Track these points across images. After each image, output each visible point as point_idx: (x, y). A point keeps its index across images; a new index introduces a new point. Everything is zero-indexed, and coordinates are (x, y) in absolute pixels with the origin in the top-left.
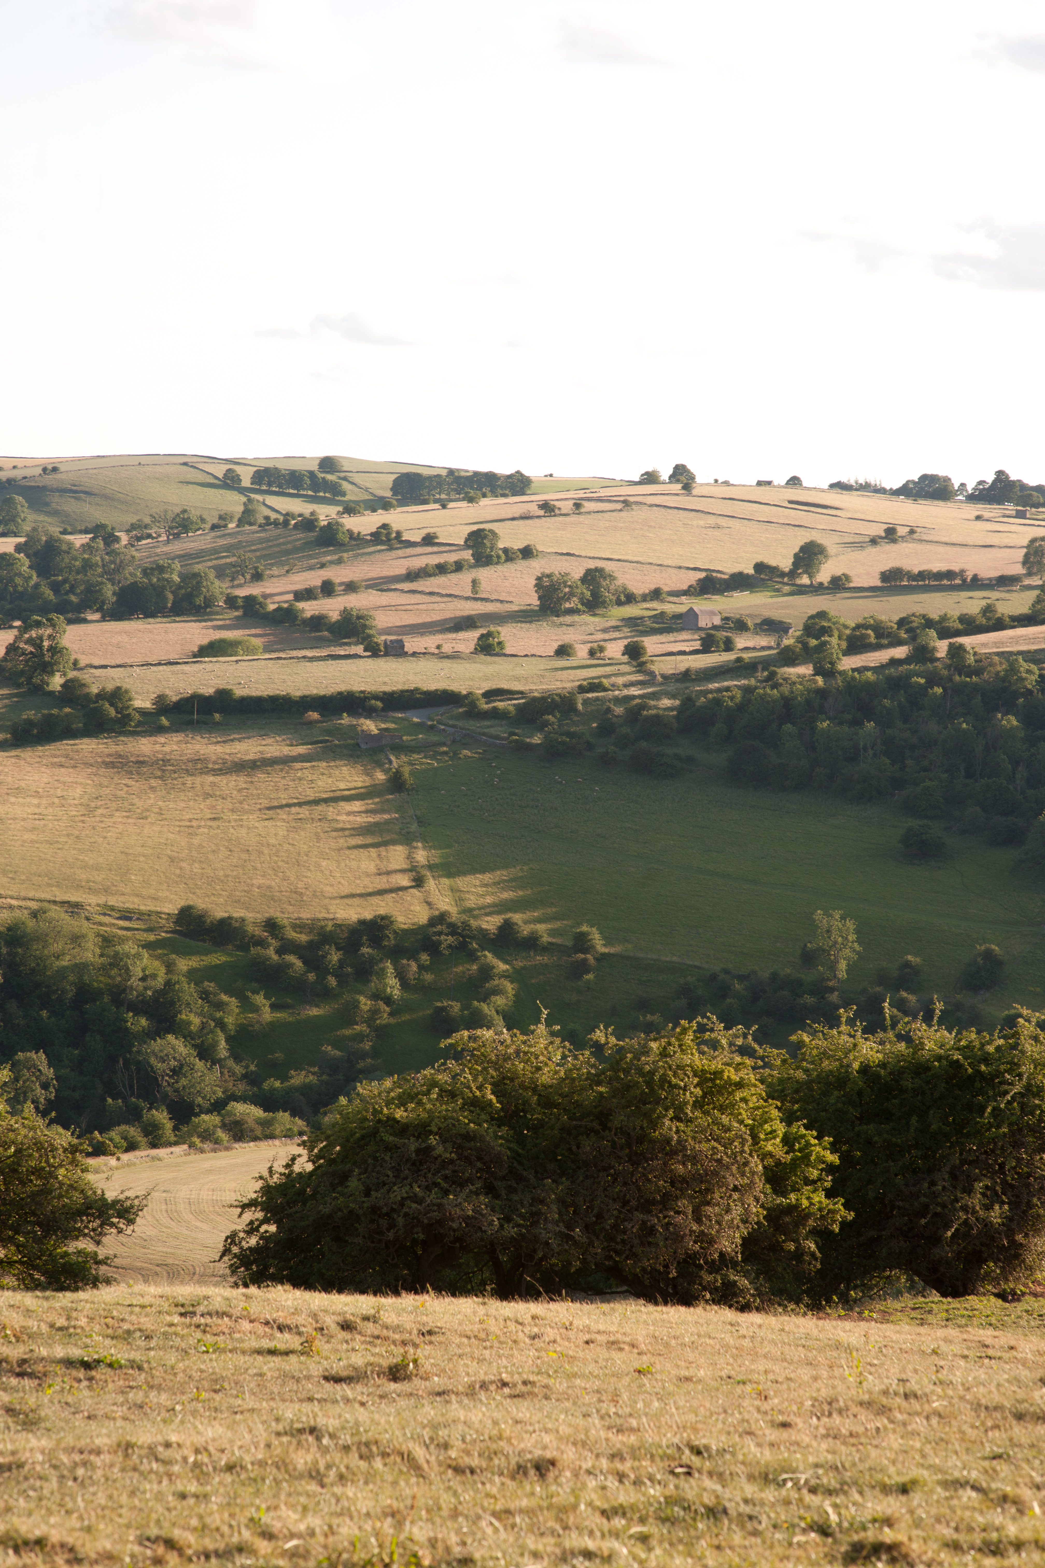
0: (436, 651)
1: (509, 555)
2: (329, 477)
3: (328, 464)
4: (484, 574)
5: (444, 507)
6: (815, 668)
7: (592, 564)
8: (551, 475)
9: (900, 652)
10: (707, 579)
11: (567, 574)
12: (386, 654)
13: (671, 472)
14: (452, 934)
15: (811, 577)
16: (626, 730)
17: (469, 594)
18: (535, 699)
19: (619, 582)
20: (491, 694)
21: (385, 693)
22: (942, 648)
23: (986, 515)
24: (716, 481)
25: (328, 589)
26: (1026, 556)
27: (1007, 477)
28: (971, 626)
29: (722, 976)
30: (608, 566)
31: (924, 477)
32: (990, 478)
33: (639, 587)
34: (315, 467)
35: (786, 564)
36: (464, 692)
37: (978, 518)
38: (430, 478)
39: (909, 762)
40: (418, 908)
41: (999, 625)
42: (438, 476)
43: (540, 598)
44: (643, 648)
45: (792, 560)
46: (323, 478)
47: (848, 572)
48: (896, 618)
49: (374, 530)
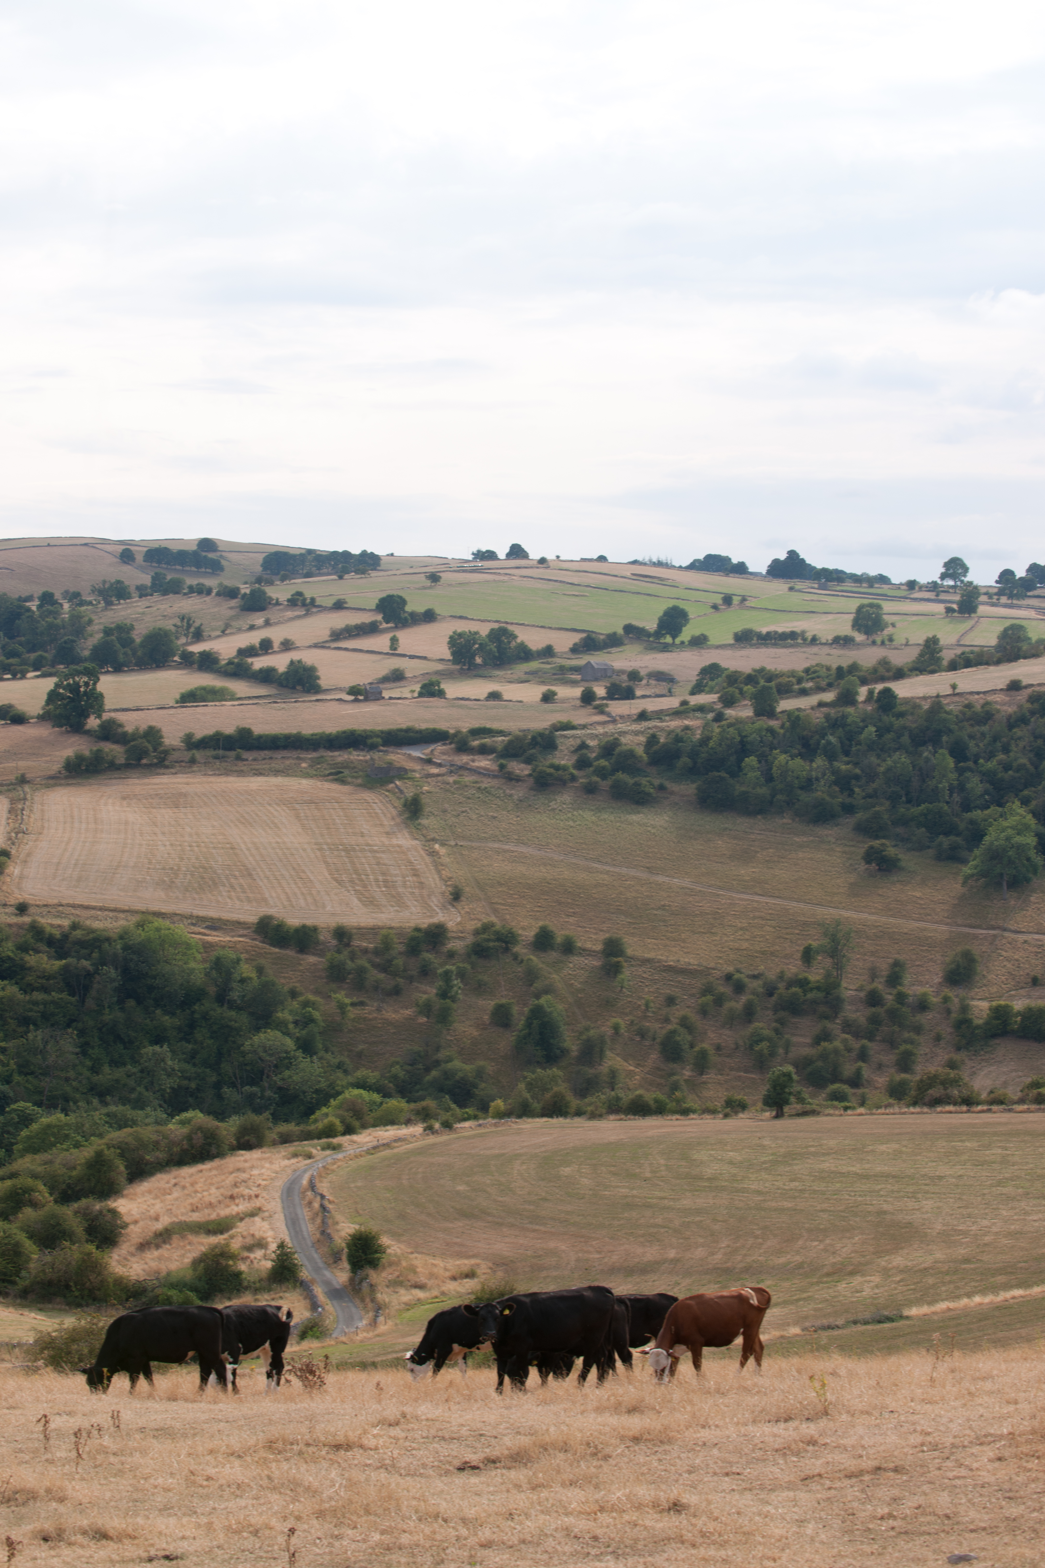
1: (417, 618)
2: (211, 555)
3: (207, 544)
4: (400, 635)
7: (496, 626)
10: (587, 637)
11: (476, 633)
14: (499, 940)
15: (674, 637)
17: (391, 651)
18: (517, 737)
19: (519, 640)
20: (477, 732)
21: (382, 732)
23: (797, 587)
24: (558, 557)
25: (266, 646)
26: (855, 620)
27: (797, 555)
30: (510, 628)
31: (709, 557)
33: (535, 645)
34: (195, 548)
35: (651, 625)
36: (452, 731)
37: (791, 589)
42: (301, 555)
43: (453, 654)
45: (657, 622)
46: (205, 557)
47: (706, 633)
49: (290, 597)
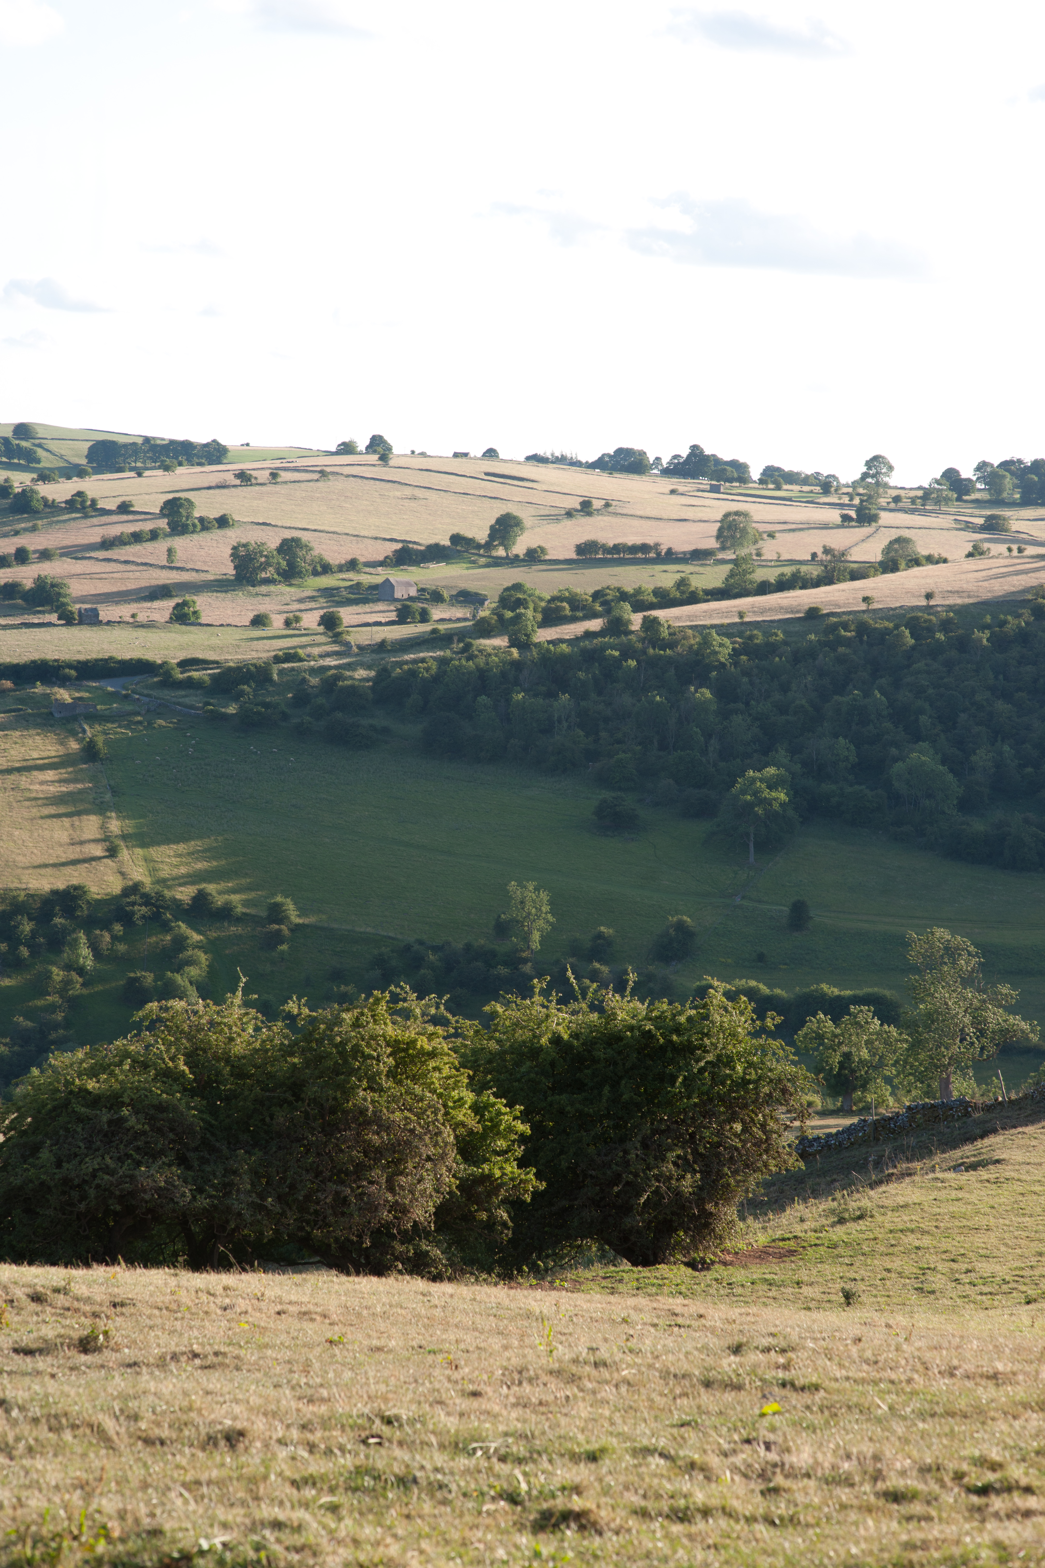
0: (131, 620)
1: (205, 525)
2: (24, 444)
3: (22, 430)
4: (180, 543)
5: (140, 475)
6: (510, 640)
7: (288, 534)
8: (248, 445)
9: (595, 625)
10: (403, 549)
11: (263, 544)
12: (81, 623)
13: (367, 442)
14: (146, 904)
15: (506, 549)
16: (321, 700)
17: (165, 563)
18: (230, 669)
19: (315, 553)
20: (185, 664)
21: (79, 662)
22: (636, 620)
23: (681, 489)
24: (413, 452)
25: (22, 556)
26: (720, 530)
27: (702, 451)
28: (664, 599)
29: (416, 947)
30: (305, 537)
31: (620, 451)
32: (685, 452)
33: (335, 558)
34: (9, 434)
35: (481, 535)
36: (159, 662)
37: (673, 492)
38: (125, 446)
39: (603, 734)
40: (111, 879)
41: (693, 598)
42: (134, 444)
43: (235, 568)
44: (339, 619)
45: (488, 532)
46: (18, 445)
47: (543, 545)
48: (591, 591)
49: (69, 497)
